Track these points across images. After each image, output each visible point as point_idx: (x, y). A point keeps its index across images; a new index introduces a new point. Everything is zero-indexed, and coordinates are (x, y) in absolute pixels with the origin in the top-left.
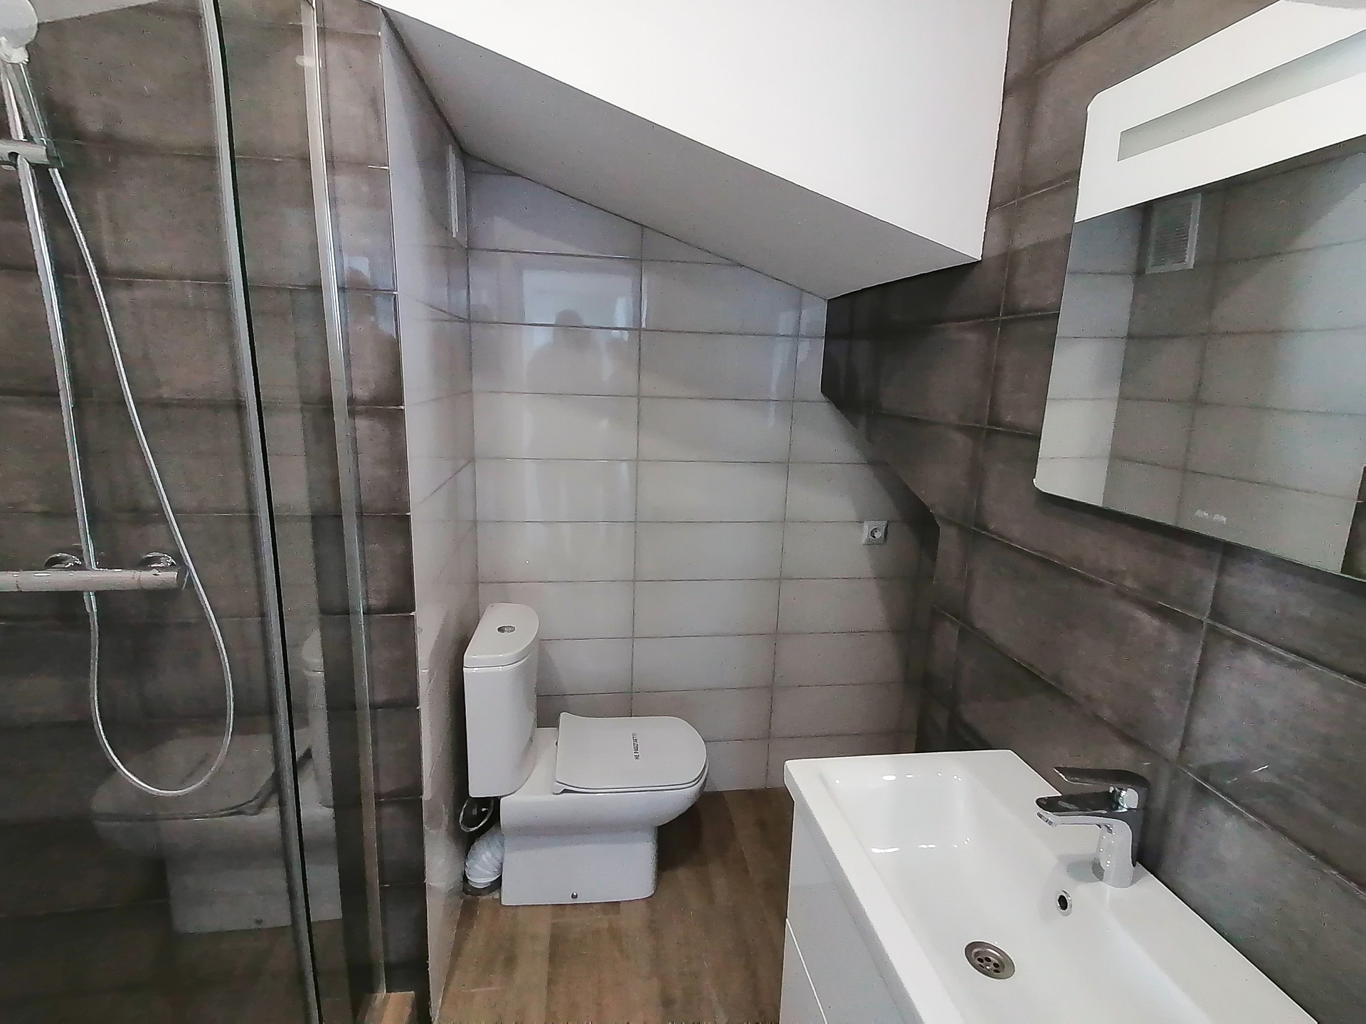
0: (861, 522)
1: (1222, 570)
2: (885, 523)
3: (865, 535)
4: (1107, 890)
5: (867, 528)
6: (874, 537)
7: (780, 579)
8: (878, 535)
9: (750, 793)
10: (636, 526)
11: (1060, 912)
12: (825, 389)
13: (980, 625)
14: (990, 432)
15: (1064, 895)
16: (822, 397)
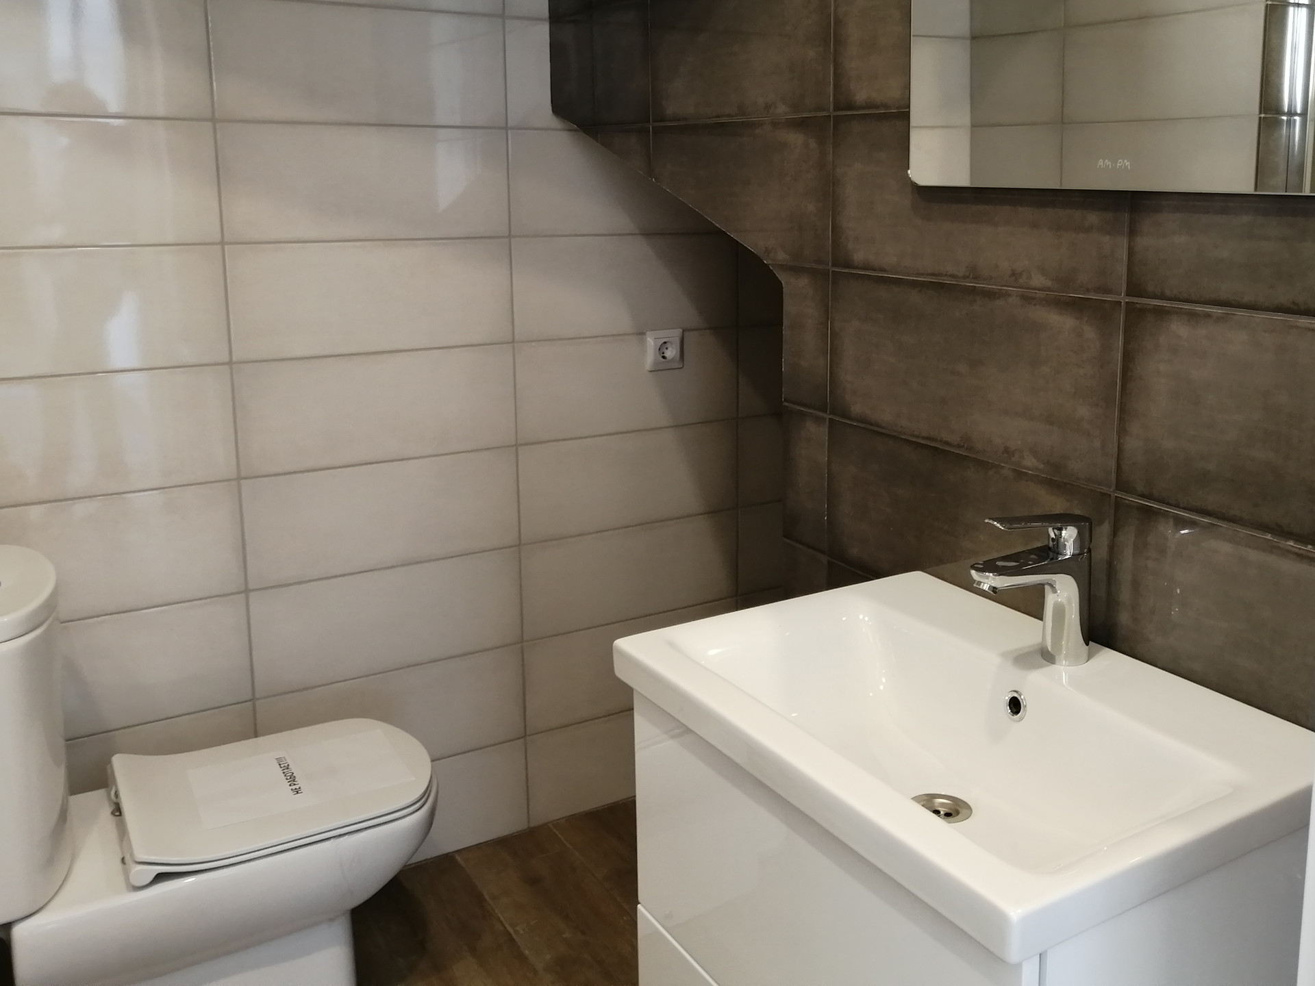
0: (642, 334)
1: (1132, 232)
2: (678, 332)
3: (650, 357)
4: (1063, 671)
5: (651, 342)
6: (664, 357)
7: (517, 446)
8: (671, 353)
9: (502, 842)
10: (231, 369)
11: (1012, 720)
12: (561, 106)
13: (857, 408)
14: (837, 120)
15: (1016, 695)
16: (554, 122)
